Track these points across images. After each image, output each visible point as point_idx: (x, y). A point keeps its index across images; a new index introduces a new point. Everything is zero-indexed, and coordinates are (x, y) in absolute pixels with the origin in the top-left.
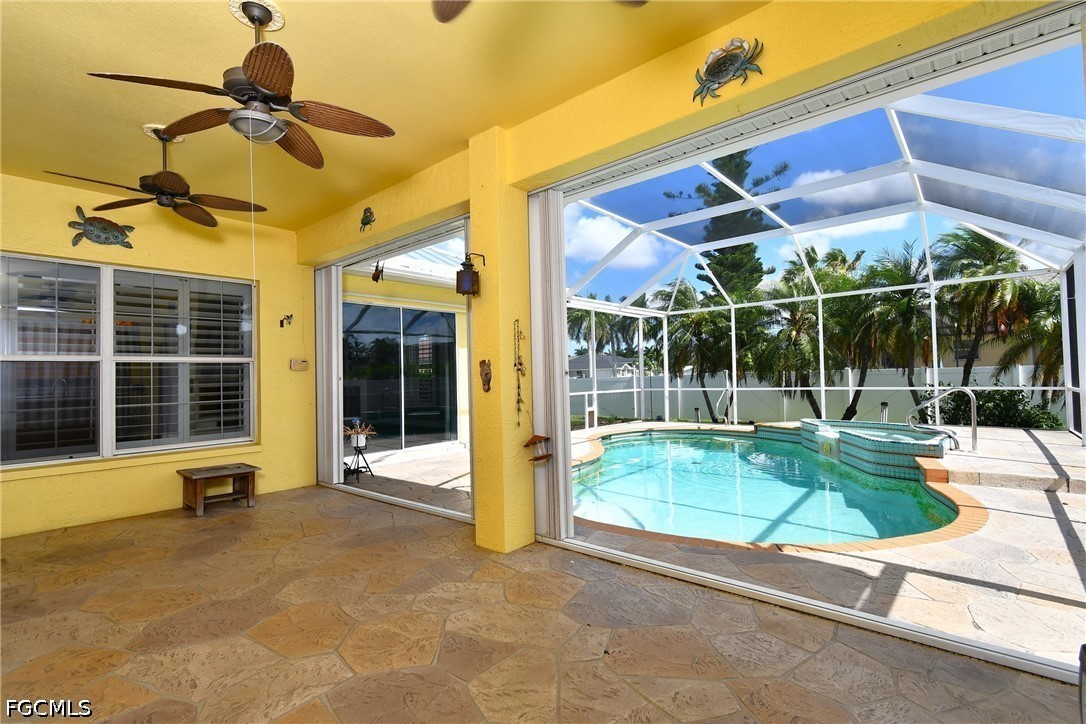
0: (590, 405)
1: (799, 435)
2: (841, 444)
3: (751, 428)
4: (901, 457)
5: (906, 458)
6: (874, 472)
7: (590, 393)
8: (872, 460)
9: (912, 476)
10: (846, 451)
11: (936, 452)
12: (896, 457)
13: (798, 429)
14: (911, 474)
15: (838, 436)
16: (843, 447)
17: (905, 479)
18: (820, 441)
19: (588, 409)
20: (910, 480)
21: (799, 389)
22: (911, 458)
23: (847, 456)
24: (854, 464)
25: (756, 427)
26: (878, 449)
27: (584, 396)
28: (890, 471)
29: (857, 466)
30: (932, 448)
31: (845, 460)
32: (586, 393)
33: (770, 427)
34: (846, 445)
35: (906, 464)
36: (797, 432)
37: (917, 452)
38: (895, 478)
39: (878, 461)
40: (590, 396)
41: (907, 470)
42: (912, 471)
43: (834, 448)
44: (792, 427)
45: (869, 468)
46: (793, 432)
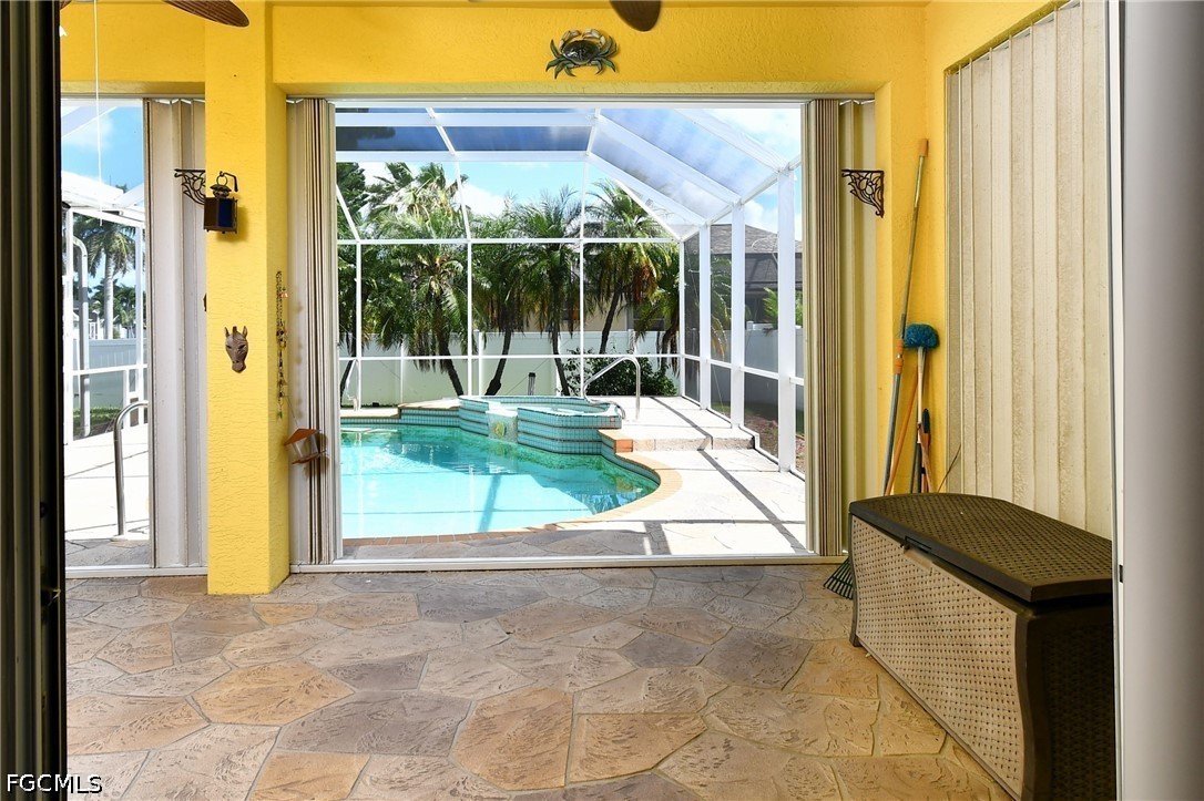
0: (133, 388)
1: (458, 417)
2: (520, 423)
3: (394, 411)
4: (586, 431)
5: (590, 432)
6: (561, 450)
7: (132, 367)
8: (557, 436)
9: (595, 451)
10: (525, 429)
11: (614, 423)
12: (582, 431)
13: (455, 409)
14: (593, 447)
15: (515, 414)
16: (522, 426)
17: (588, 454)
18: (492, 421)
19: (129, 395)
20: (593, 454)
21: (438, 358)
22: (595, 431)
23: (528, 437)
24: (535, 444)
25: (400, 410)
26: (564, 424)
27: (122, 372)
28: (576, 447)
29: (541, 446)
30: (612, 419)
31: (523, 441)
32: (127, 369)
33: (420, 408)
34: (526, 424)
35: (590, 438)
36: (454, 413)
37: (599, 425)
38: (580, 454)
39: (564, 437)
40: (133, 372)
41: (590, 445)
42: (595, 445)
43: (512, 427)
44: (448, 407)
45: (556, 446)
46: (448, 413)
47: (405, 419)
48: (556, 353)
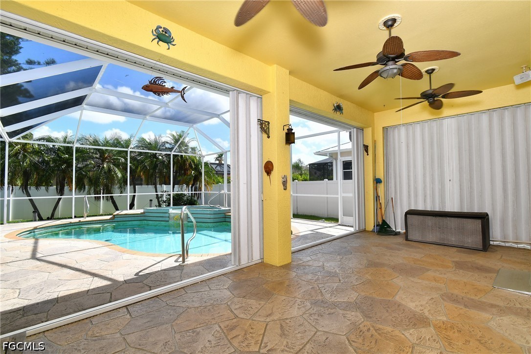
3: (110, 217)
18: (172, 215)
22: (224, 214)
25: (114, 216)
26: (214, 213)
28: (218, 220)
29: (203, 221)
34: (194, 215)
35: (222, 216)
39: (214, 217)
41: (222, 219)
44: (139, 213)
45: (211, 221)
46: (140, 215)
47: (116, 219)
48: (156, 192)
